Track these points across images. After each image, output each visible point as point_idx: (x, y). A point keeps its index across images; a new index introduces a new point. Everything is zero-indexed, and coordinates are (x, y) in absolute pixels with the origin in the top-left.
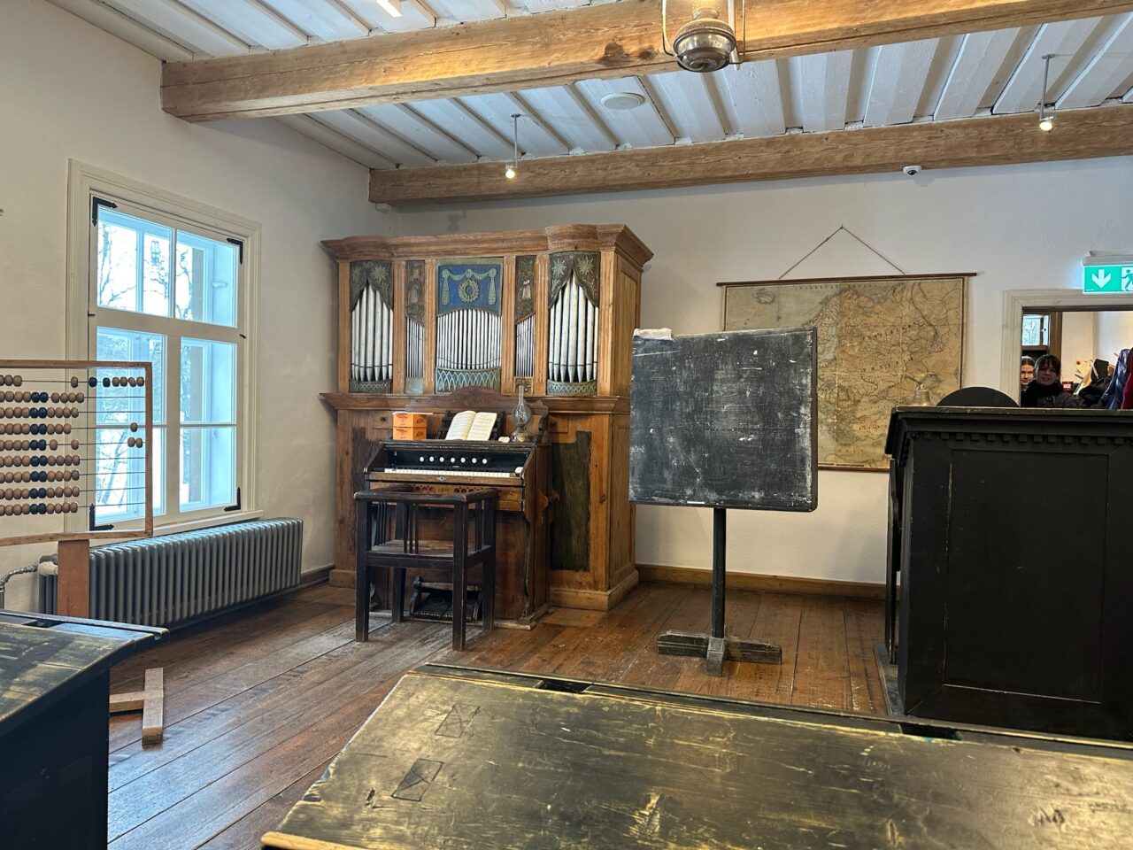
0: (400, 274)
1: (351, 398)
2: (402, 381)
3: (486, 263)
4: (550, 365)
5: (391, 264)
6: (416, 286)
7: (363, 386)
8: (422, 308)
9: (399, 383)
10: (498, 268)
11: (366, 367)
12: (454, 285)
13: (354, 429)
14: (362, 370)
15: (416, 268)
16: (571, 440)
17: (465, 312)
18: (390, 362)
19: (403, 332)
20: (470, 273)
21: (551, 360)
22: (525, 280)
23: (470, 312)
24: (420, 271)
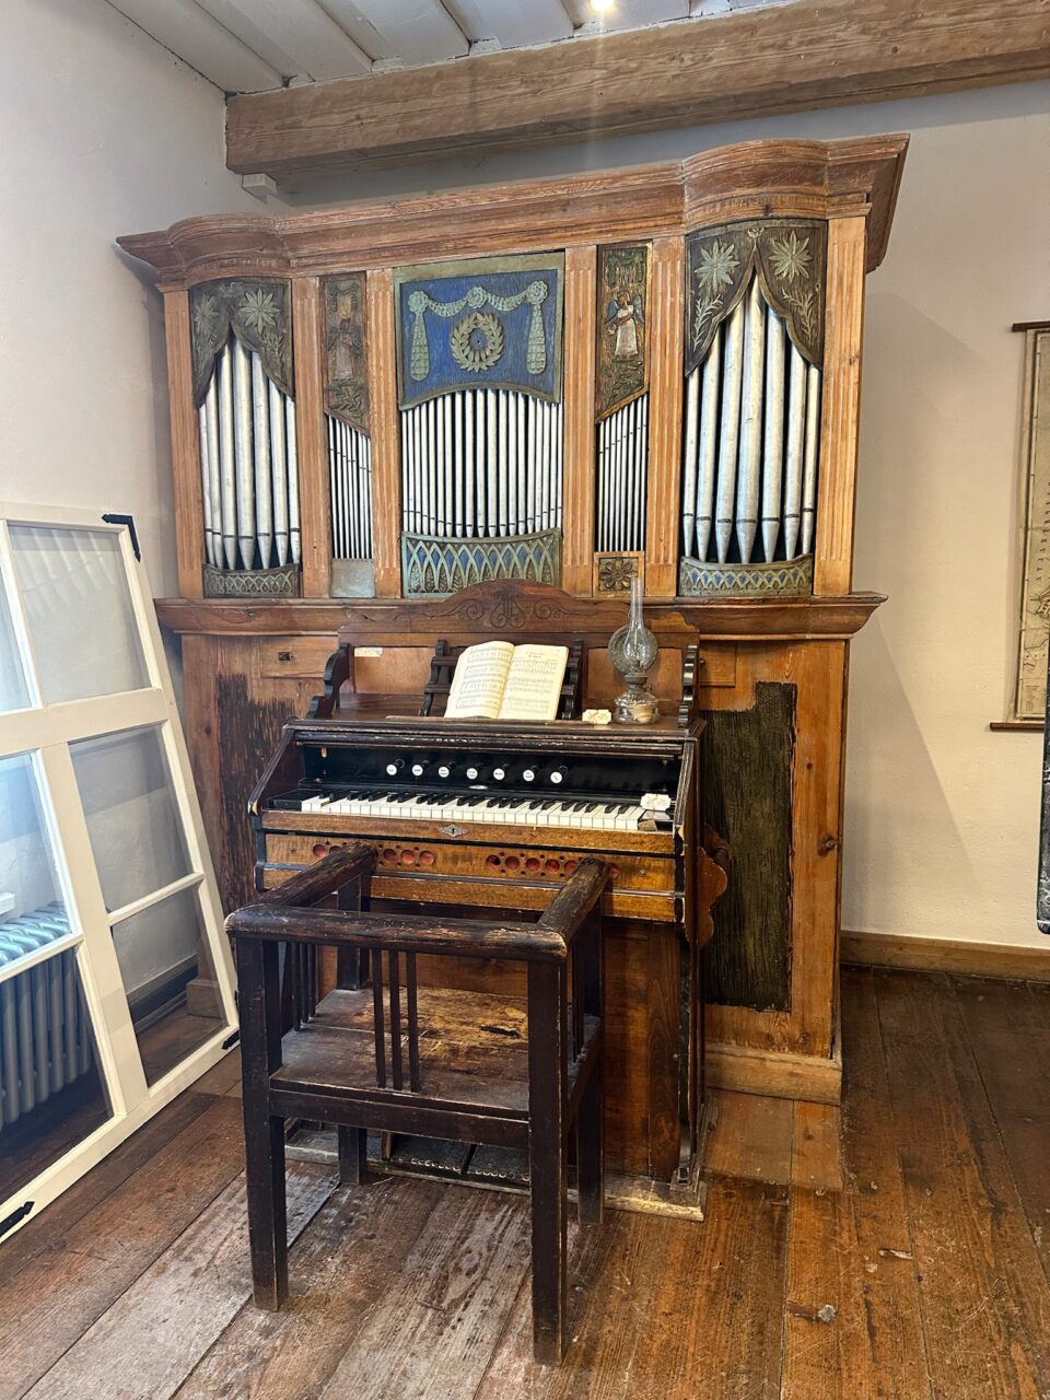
0: (307, 309)
1: (208, 610)
2: (324, 569)
3: (520, 269)
4: (687, 521)
5: (284, 287)
6: (347, 336)
7: (235, 582)
8: (363, 391)
9: (316, 571)
10: (550, 279)
11: (238, 538)
12: (440, 330)
13: (219, 680)
14: (230, 544)
15: (343, 293)
16: (744, 703)
17: (469, 396)
18: (295, 524)
19: (320, 452)
20: (477, 296)
21: (688, 508)
22: (622, 306)
23: (480, 396)
24: (354, 298)
